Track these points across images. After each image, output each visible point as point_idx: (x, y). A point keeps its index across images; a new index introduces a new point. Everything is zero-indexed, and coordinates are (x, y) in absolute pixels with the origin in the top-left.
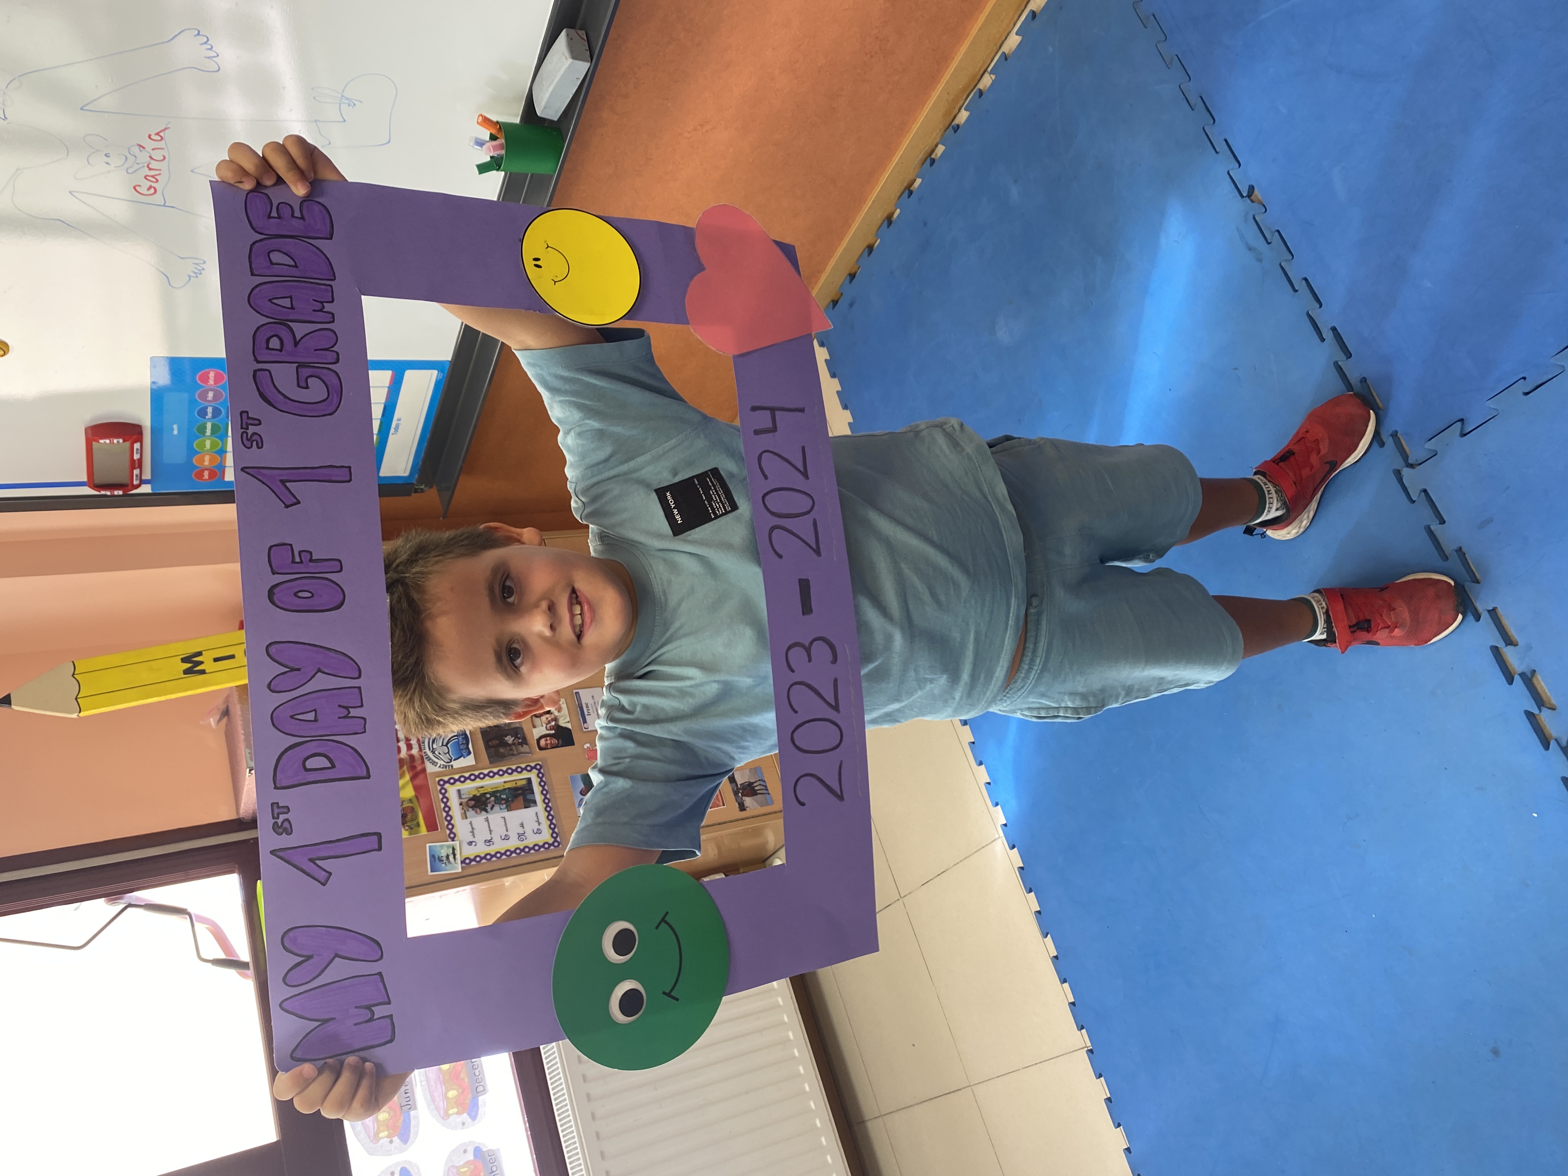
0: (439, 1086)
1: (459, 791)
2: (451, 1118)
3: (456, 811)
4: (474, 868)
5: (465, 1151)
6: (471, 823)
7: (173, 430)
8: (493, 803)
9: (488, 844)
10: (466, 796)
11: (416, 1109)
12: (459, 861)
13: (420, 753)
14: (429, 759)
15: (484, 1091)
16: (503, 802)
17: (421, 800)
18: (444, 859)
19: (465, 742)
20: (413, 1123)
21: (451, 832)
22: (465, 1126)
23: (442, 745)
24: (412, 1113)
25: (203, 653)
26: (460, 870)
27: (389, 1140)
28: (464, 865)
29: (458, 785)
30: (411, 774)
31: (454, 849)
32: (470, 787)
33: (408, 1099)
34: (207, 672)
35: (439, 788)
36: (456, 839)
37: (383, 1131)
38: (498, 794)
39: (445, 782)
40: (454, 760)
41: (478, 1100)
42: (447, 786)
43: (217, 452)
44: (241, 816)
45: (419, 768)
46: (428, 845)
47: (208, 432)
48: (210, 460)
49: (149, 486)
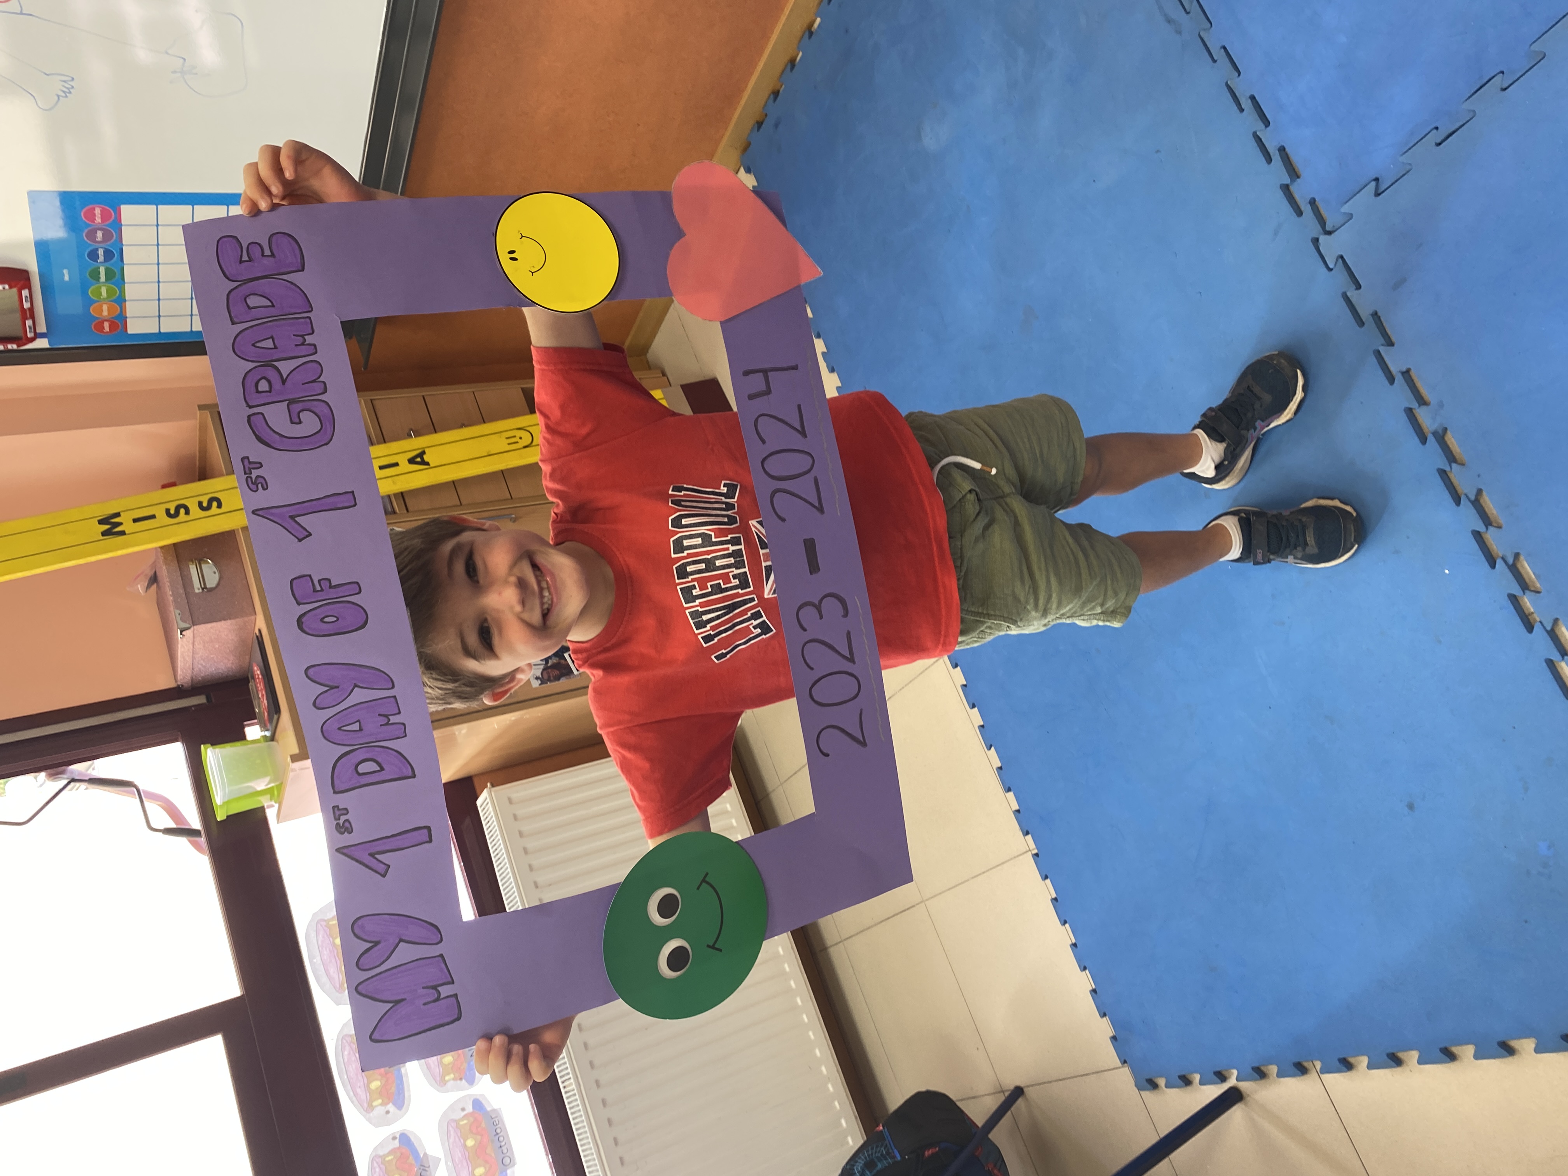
7: (64, 275)
25: (122, 514)
34: (127, 532)
43: (115, 301)
44: (179, 683)
47: (103, 278)
48: (109, 310)
49: (45, 340)
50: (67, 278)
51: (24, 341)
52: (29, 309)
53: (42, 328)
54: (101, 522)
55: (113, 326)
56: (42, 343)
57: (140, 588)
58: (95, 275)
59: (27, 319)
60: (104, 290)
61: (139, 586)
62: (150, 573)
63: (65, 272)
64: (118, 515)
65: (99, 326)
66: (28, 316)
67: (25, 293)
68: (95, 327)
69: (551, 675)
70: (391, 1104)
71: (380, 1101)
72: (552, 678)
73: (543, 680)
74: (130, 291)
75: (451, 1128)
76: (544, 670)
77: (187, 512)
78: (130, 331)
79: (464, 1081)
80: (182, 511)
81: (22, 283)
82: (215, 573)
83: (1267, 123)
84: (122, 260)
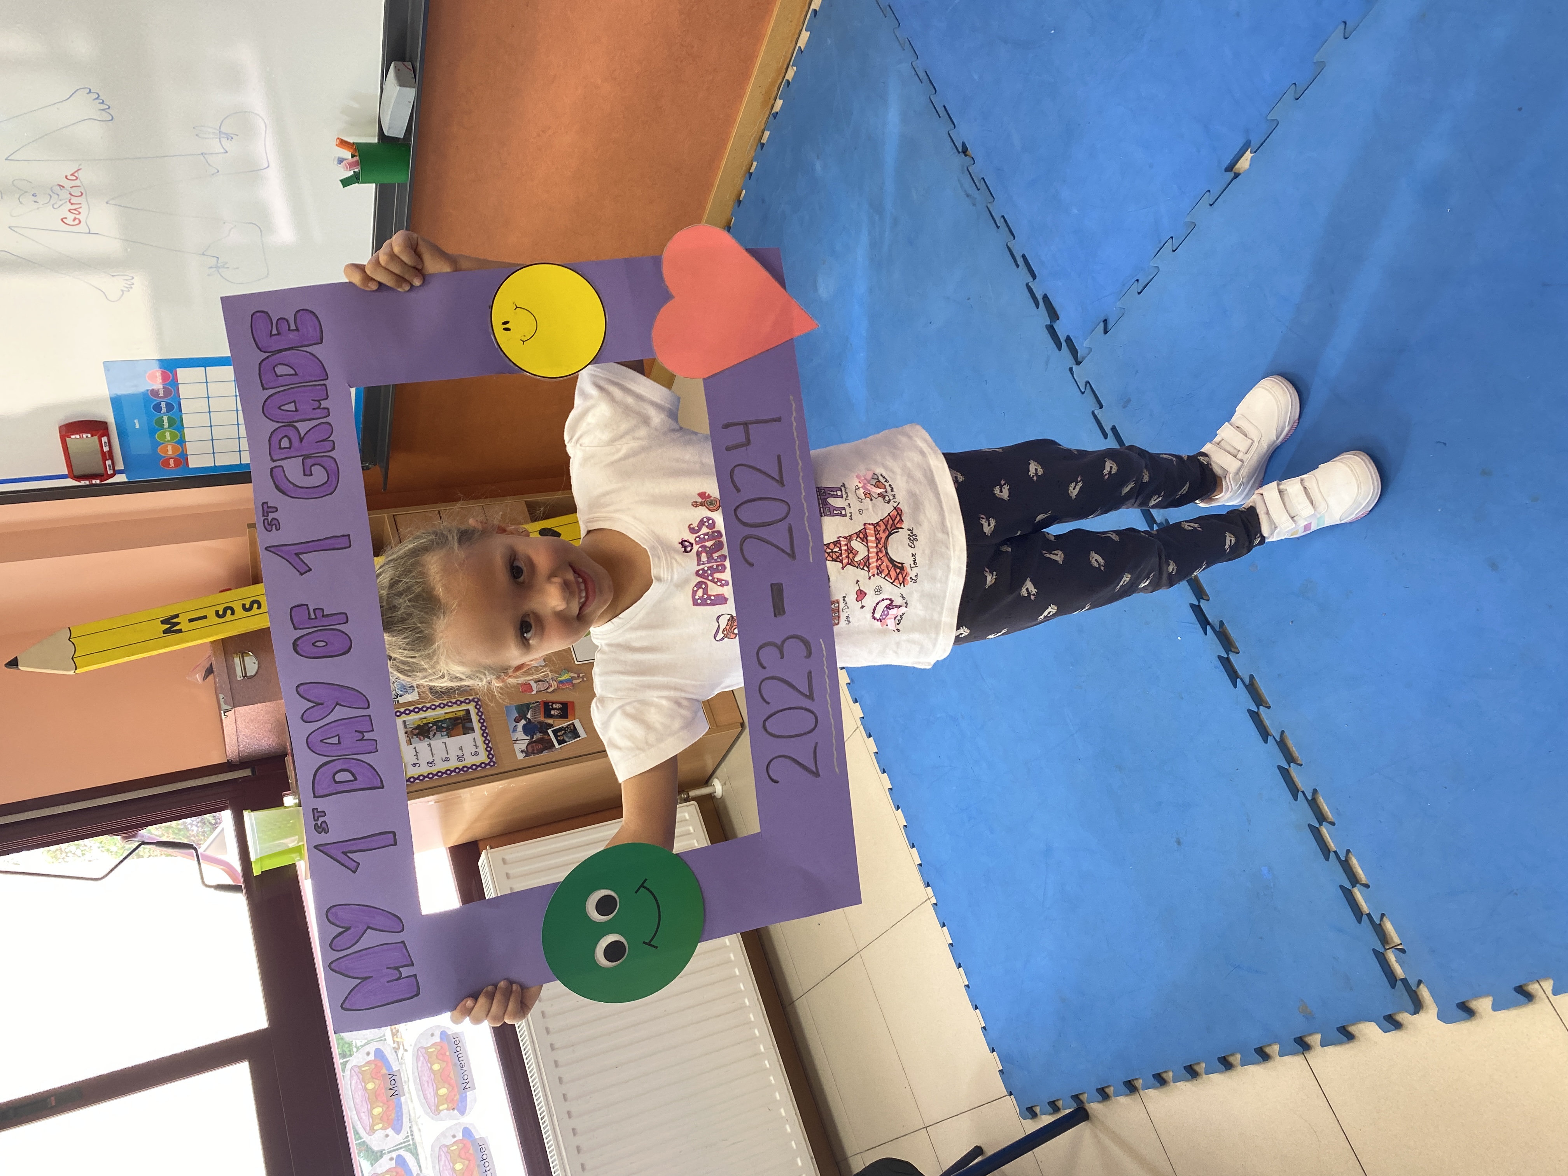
3: (402, 738)
4: (418, 785)
5: (432, 1035)
6: (415, 748)
7: (135, 424)
8: (435, 731)
9: (431, 765)
10: (411, 726)
16: (444, 730)
25: (180, 615)
29: (404, 717)
32: (414, 719)
34: (183, 630)
36: (402, 761)
38: (440, 724)
40: (400, 696)
43: (176, 443)
44: (229, 758)
47: (166, 425)
48: (173, 449)
49: (124, 475)
50: (137, 426)
51: (105, 477)
52: (108, 452)
53: (120, 466)
54: (163, 622)
55: (177, 462)
56: (121, 478)
57: (199, 677)
58: (160, 423)
59: (107, 460)
60: (168, 434)
61: (197, 676)
62: (208, 665)
63: (136, 421)
64: (177, 616)
65: (166, 463)
66: (108, 457)
67: (104, 439)
68: (162, 463)
69: (535, 749)
70: (390, 1129)
71: (380, 1126)
72: (536, 752)
73: (527, 753)
74: (189, 434)
75: (442, 1153)
76: (528, 744)
77: (233, 613)
78: (190, 466)
79: (456, 1111)
80: (229, 612)
81: (101, 432)
82: (255, 663)
83: (1034, 277)
84: (180, 410)
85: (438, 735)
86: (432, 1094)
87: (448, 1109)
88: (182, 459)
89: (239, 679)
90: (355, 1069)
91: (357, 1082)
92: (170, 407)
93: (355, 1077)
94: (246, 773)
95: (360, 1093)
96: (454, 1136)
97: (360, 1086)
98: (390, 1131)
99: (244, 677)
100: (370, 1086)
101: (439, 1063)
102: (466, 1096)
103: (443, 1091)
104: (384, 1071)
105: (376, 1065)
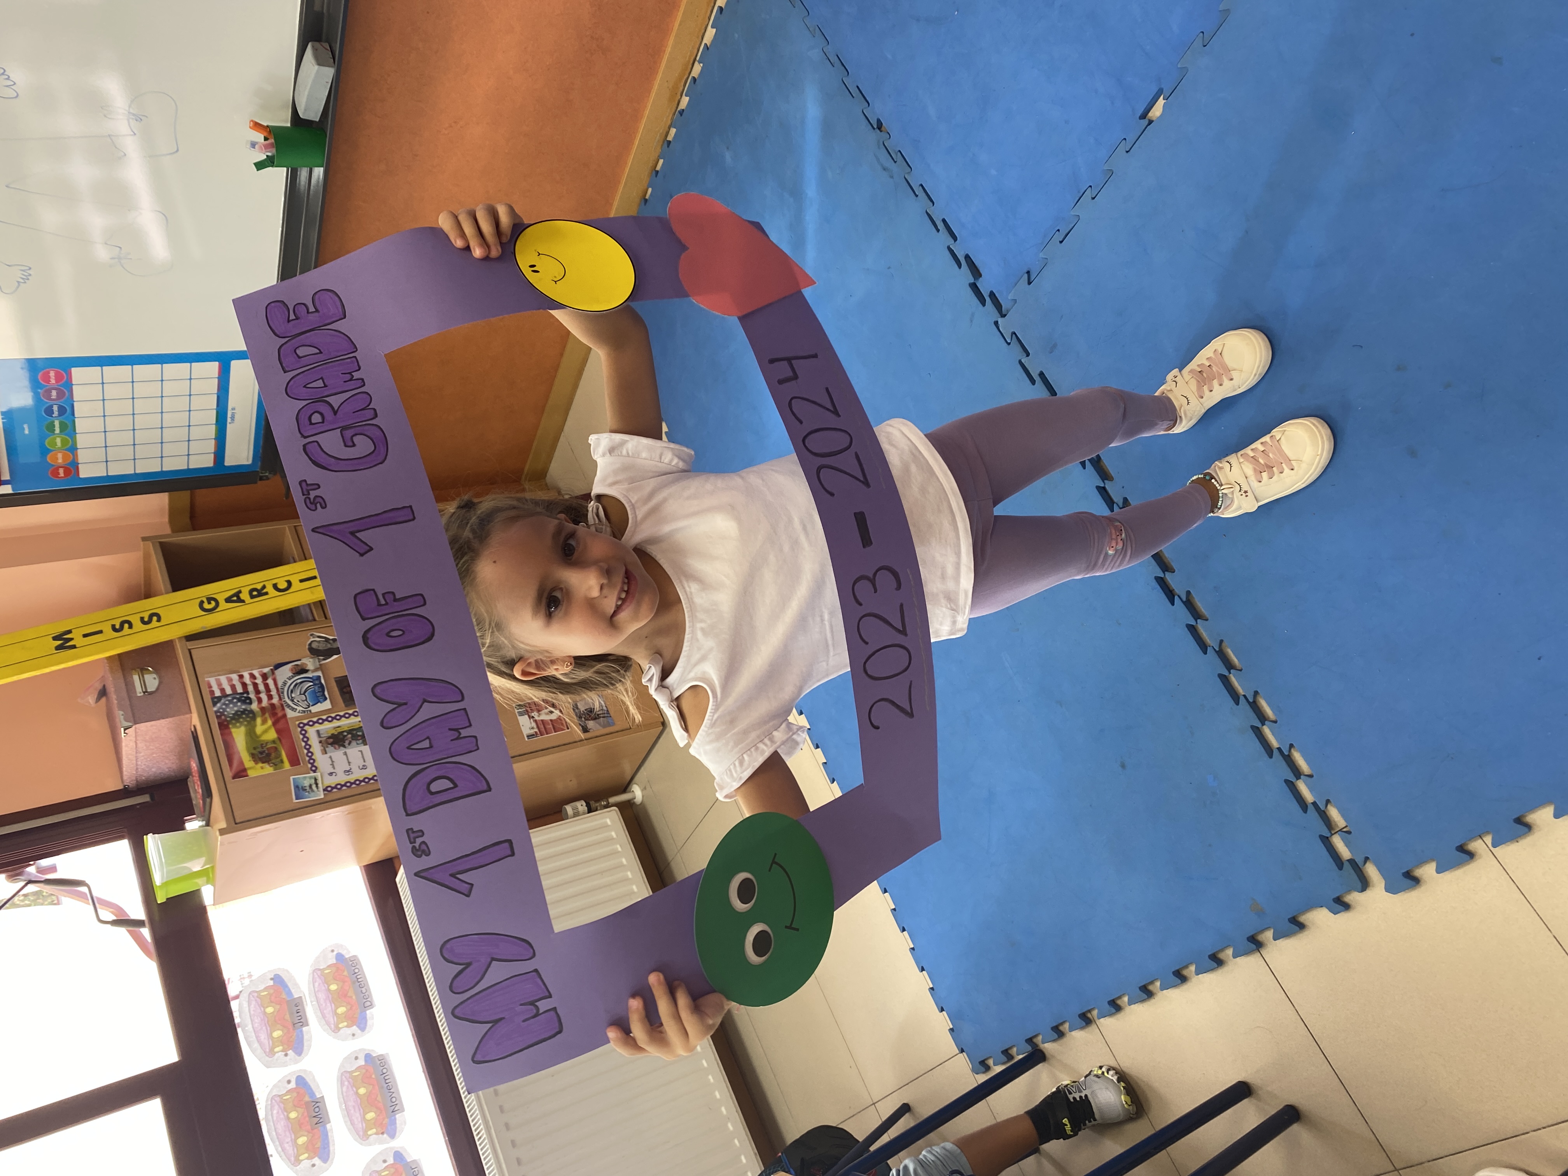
0: (329, 1005)
1: (318, 731)
2: (342, 1031)
3: (316, 748)
4: (336, 794)
5: (356, 1058)
6: (331, 757)
7: (24, 429)
8: (350, 740)
9: (348, 774)
10: (325, 735)
11: (308, 1025)
12: (321, 789)
13: (281, 702)
14: (289, 706)
15: (371, 1005)
16: (360, 738)
17: (283, 741)
18: (308, 788)
19: (321, 690)
20: (306, 1037)
21: (313, 765)
22: (356, 1036)
23: (300, 694)
24: (304, 1029)
25: (73, 630)
26: (322, 796)
27: (284, 1053)
28: (326, 792)
29: (317, 727)
30: (273, 720)
31: (316, 780)
32: (328, 727)
33: (300, 1018)
34: (77, 646)
35: (299, 729)
36: (317, 771)
37: (278, 1046)
38: (355, 732)
39: (305, 725)
40: (312, 706)
41: (366, 1014)
42: (306, 728)
43: (67, 450)
44: (126, 784)
45: (280, 714)
46: (292, 778)
47: (57, 431)
48: (63, 458)
49: (9, 486)
50: (27, 432)
53: (6, 476)
54: (55, 638)
55: (67, 472)
56: (7, 489)
57: (91, 700)
58: (51, 428)
60: (58, 441)
61: (89, 697)
62: (99, 686)
63: (26, 426)
64: (70, 632)
65: (55, 473)
68: (51, 473)
70: (317, 1158)
71: (306, 1155)
74: (81, 441)
77: (131, 627)
80: (126, 626)
82: (155, 678)
83: (955, 239)
84: (73, 414)
85: (354, 743)
86: (360, 1120)
87: (376, 1134)
88: (72, 468)
89: (139, 695)
90: (276, 1099)
91: (278, 1113)
92: (62, 411)
93: (276, 1107)
94: (146, 798)
95: (282, 1123)
96: (385, 1161)
97: (282, 1116)
98: (316, 1161)
99: (144, 692)
100: (293, 1115)
101: (364, 1087)
102: (395, 1119)
103: (371, 1115)
104: (307, 1099)
105: (298, 1093)
